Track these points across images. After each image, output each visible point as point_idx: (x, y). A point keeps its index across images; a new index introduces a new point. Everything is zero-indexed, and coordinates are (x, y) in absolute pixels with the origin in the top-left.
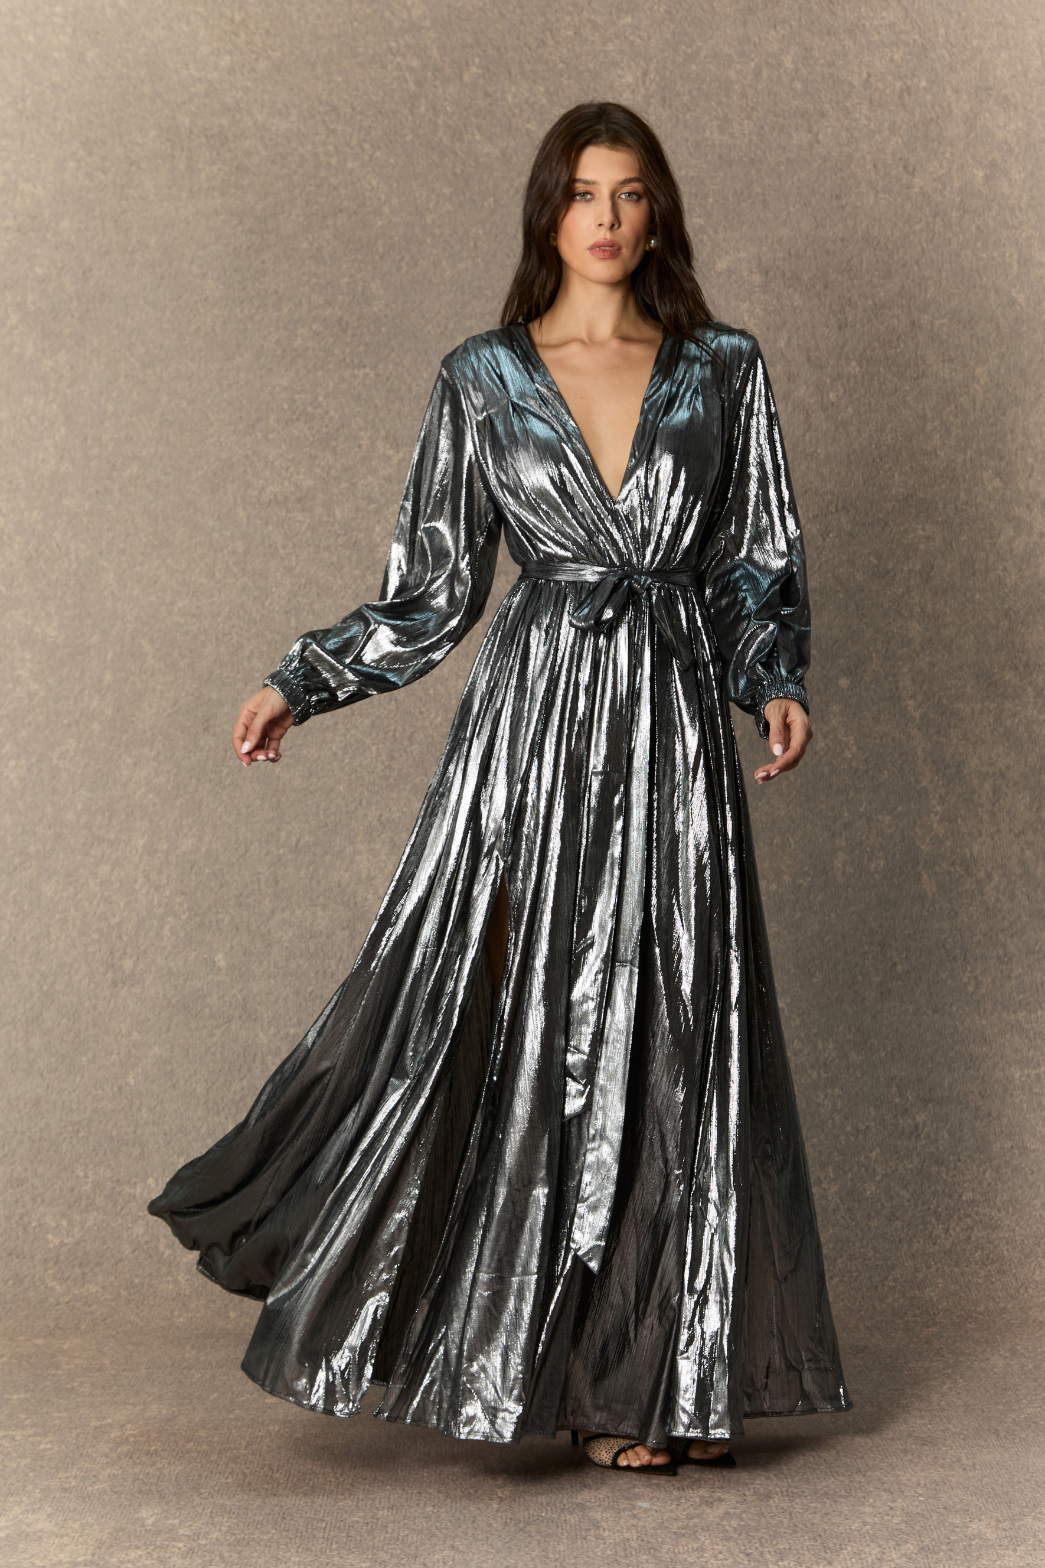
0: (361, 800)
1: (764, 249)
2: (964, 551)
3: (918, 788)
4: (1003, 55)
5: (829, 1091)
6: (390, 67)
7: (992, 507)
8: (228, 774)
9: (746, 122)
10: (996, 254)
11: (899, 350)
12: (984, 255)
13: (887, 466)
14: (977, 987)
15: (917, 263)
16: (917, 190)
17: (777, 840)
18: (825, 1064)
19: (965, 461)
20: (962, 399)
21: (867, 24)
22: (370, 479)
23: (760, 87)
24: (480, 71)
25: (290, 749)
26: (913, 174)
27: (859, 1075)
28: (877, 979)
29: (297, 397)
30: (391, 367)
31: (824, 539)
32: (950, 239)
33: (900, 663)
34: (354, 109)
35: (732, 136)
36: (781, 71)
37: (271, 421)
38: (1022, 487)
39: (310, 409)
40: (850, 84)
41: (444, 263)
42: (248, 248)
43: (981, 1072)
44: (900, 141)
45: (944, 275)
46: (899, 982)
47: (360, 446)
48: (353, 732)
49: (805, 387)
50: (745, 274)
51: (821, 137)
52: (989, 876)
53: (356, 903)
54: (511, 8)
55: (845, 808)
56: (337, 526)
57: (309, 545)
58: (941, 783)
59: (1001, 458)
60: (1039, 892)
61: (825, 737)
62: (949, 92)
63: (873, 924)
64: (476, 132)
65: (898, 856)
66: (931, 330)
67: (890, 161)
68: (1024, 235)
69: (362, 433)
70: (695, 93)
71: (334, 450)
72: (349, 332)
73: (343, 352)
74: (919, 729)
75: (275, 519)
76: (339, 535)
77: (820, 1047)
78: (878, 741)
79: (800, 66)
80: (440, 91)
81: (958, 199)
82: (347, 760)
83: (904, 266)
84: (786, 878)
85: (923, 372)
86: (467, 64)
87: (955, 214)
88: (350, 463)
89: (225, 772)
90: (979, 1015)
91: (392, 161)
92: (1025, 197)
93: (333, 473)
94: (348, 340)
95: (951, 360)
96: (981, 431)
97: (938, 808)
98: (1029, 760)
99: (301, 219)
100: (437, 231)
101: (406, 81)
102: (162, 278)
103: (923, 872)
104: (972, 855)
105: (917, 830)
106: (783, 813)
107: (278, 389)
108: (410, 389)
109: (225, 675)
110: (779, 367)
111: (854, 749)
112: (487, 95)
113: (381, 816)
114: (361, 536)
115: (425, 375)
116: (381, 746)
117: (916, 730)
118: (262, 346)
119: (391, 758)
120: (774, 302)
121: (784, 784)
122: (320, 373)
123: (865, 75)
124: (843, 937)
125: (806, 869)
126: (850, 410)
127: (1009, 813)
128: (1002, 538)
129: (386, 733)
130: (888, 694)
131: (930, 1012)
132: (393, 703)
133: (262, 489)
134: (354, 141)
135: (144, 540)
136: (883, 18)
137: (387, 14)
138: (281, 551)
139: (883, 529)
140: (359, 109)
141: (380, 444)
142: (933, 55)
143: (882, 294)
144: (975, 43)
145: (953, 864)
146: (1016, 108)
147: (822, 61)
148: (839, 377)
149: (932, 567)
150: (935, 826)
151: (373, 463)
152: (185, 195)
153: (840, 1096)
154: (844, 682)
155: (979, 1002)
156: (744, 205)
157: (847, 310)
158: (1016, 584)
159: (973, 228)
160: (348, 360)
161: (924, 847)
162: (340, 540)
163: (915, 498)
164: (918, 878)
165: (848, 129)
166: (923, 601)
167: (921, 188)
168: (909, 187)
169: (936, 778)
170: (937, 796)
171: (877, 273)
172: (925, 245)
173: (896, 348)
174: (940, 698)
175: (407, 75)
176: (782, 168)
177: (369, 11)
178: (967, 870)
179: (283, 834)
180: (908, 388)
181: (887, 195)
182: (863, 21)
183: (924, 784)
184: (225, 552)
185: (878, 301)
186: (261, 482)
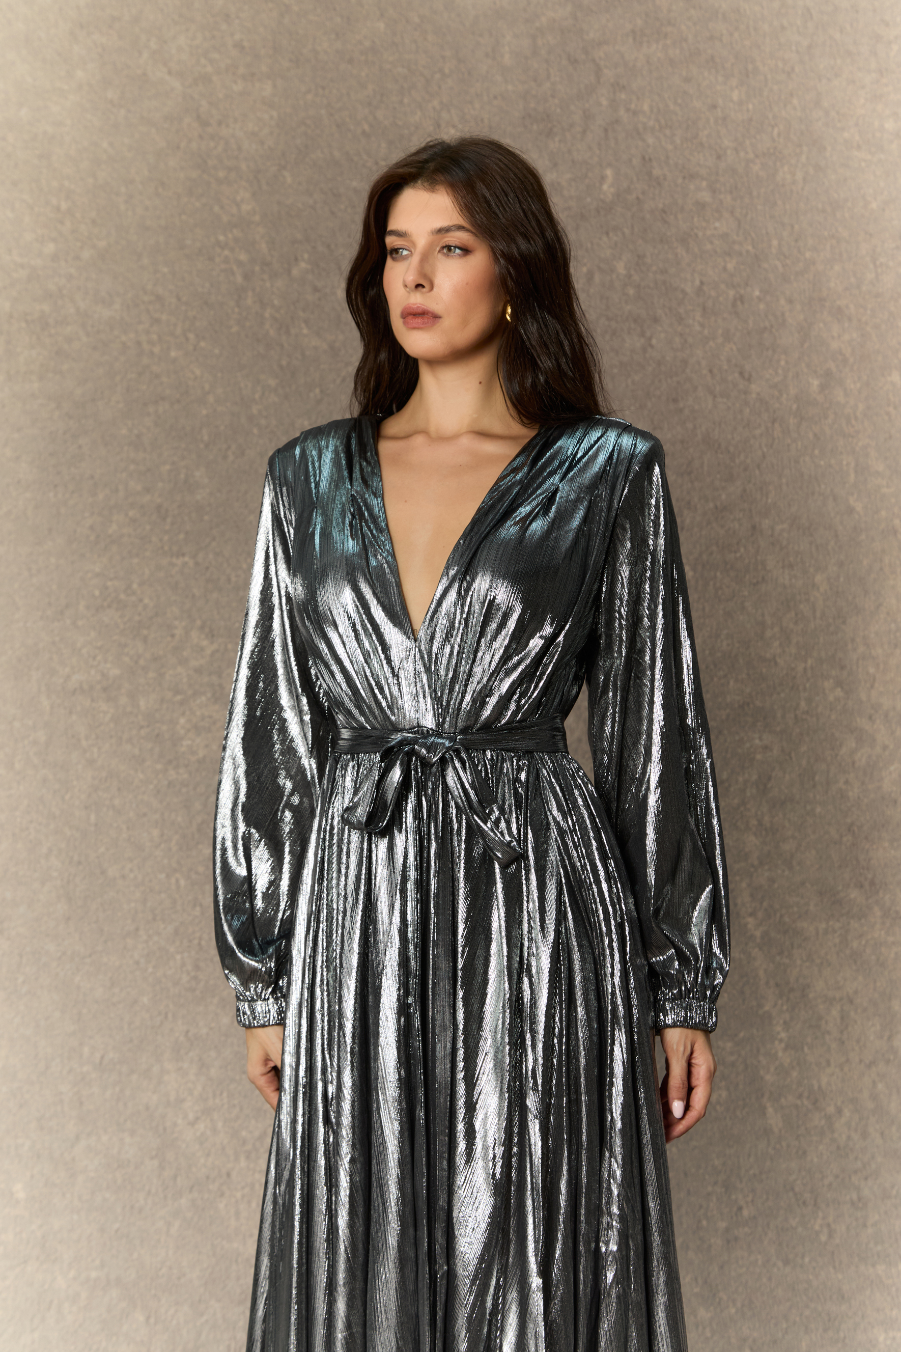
0: (166, 1014)
2: (804, 762)
3: (761, 1012)
4: (837, 268)
6: (217, 260)
7: (833, 717)
10: (833, 461)
11: (738, 555)
12: (822, 463)
13: (721, 673)
14: (830, 1236)
15: (759, 467)
16: (754, 396)
19: (805, 669)
20: (802, 606)
21: (700, 234)
22: (180, 669)
24: (309, 267)
26: (749, 380)
27: (709, 1334)
28: (723, 1225)
29: (109, 584)
30: (211, 556)
32: (789, 445)
34: (179, 299)
36: (614, 276)
37: (81, 607)
38: (863, 697)
39: (122, 596)
40: (683, 291)
42: (65, 433)
43: (842, 1335)
44: (734, 348)
45: (784, 480)
46: (746, 1229)
47: (173, 636)
48: (156, 938)
51: (654, 341)
52: (839, 1111)
53: (165, 1129)
54: (342, 207)
56: (140, 717)
57: (111, 737)
58: (785, 1008)
59: (843, 668)
60: (894, 1129)
62: (782, 302)
63: (716, 1162)
64: (303, 325)
65: (741, 1086)
66: (772, 536)
67: (725, 367)
68: (860, 444)
69: (177, 623)
71: (145, 640)
72: (169, 520)
73: (161, 540)
75: (79, 708)
76: (142, 727)
79: (632, 272)
80: (268, 284)
81: (795, 407)
82: (150, 970)
83: (745, 469)
85: (763, 578)
86: (296, 259)
87: (792, 421)
88: (161, 653)
90: (834, 1268)
91: (217, 351)
92: (861, 407)
93: (142, 662)
94: (167, 527)
95: (791, 566)
96: (821, 639)
97: (783, 1035)
98: (878, 984)
99: (121, 405)
100: (263, 422)
101: (233, 274)
103: (768, 1105)
104: (820, 1087)
105: (761, 1058)
107: (90, 575)
108: (229, 580)
112: (316, 289)
113: (187, 1032)
114: (164, 728)
116: (186, 955)
117: (756, 950)
118: (75, 531)
119: (197, 968)
122: (136, 561)
123: (697, 283)
124: (686, 1174)
127: (858, 1041)
128: (844, 750)
129: (190, 941)
131: (780, 1264)
132: (198, 909)
133: (68, 677)
134: (179, 331)
136: (715, 228)
137: (216, 209)
138: (84, 743)
140: (184, 299)
141: (194, 634)
142: (765, 265)
143: (724, 497)
144: (808, 255)
145: (800, 1096)
146: (850, 319)
147: (654, 268)
149: (770, 778)
150: (780, 1054)
151: (185, 654)
155: (833, 1253)
158: (859, 798)
159: (811, 435)
160: (166, 548)
161: (769, 1078)
162: (143, 732)
163: (751, 706)
164: (763, 1112)
165: (681, 335)
166: (759, 813)
167: (758, 394)
168: (746, 393)
169: (780, 1002)
170: (781, 1022)
171: (718, 476)
172: (765, 450)
173: (735, 552)
174: (781, 916)
175: (235, 268)
176: (615, 371)
177: (198, 204)
178: (815, 1103)
179: (86, 1050)
180: (746, 593)
181: (725, 400)
182: (696, 231)
183: (767, 1008)
184: (26, 742)
185: (718, 504)
186: (67, 670)
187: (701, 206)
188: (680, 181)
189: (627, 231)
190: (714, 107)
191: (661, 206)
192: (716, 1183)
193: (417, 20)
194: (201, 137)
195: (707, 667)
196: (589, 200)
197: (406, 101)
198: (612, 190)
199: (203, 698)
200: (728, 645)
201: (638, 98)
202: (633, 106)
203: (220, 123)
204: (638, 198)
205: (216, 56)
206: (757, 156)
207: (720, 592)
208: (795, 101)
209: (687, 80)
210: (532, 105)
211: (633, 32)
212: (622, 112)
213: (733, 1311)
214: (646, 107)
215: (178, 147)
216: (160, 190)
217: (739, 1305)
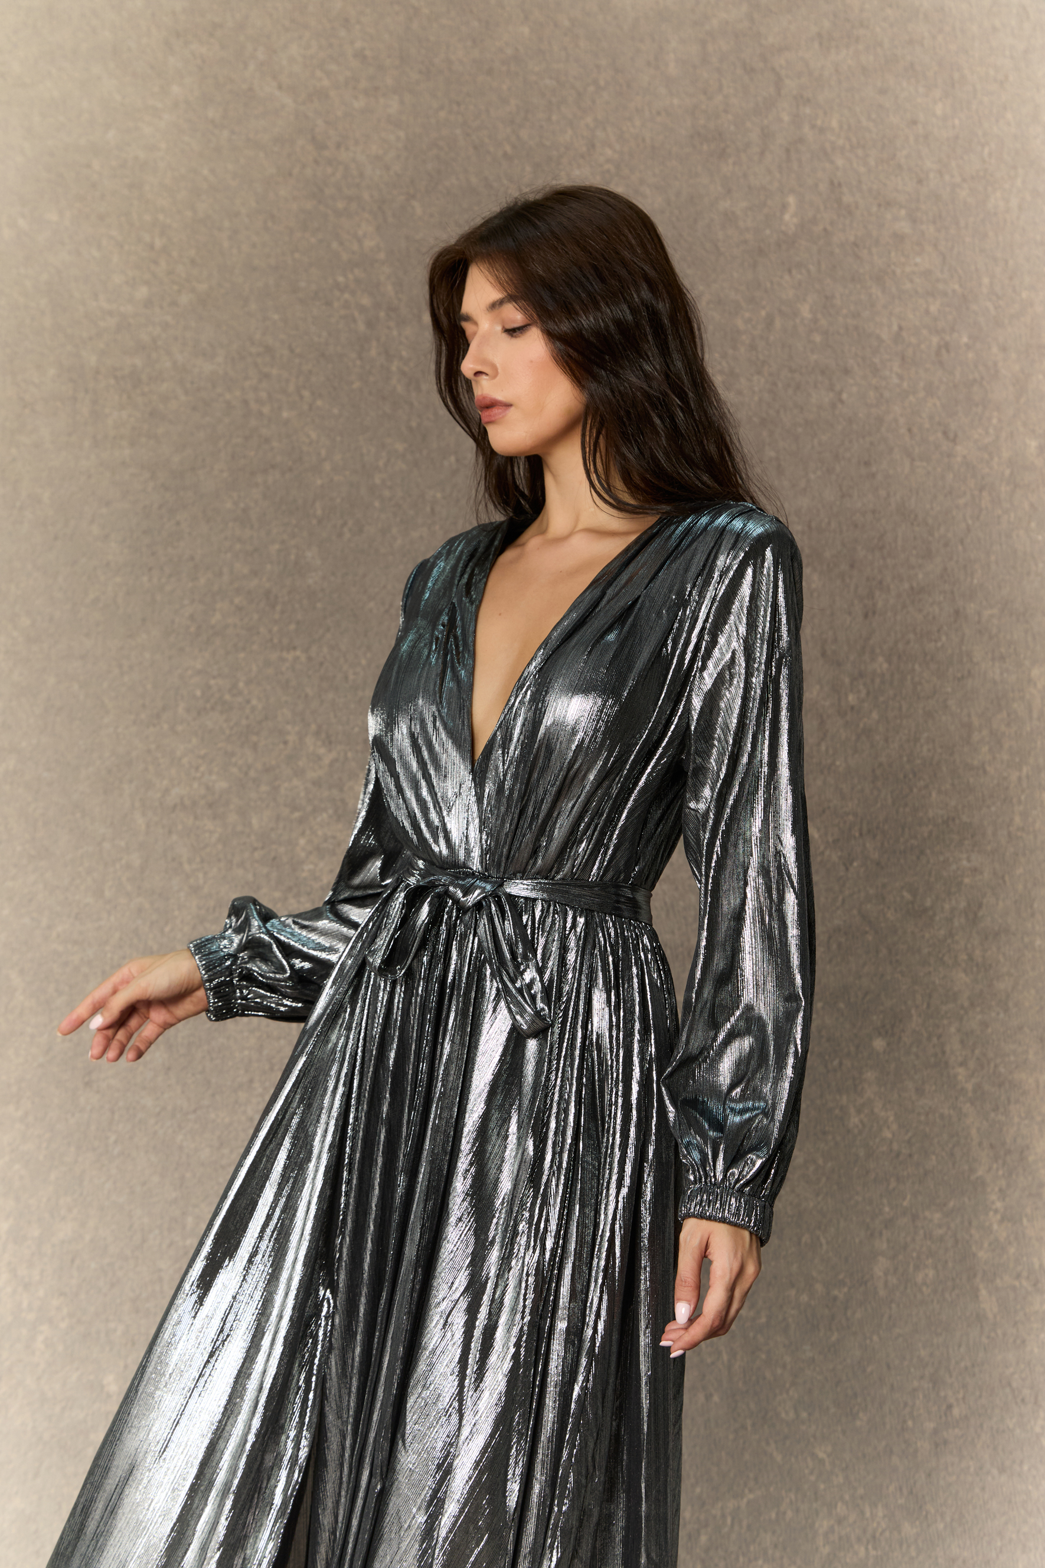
2: (1020, 887)
3: (973, 1178)
6: (336, 304)
8: (116, 1142)
11: (939, 644)
12: (1040, 538)
13: (922, 783)
15: (962, 542)
16: (959, 459)
17: (806, 1238)
18: (874, 1537)
19: (1020, 779)
20: (1015, 705)
21: (898, 271)
22: (296, 782)
23: (772, 338)
25: (195, 1111)
26: (954, 440)
27: (914, 1554)
28: (930, 1426)
29: (212, 682)
30: (325, 650)
31: (847, 869)
32: (999, 517)
33: (945, 1022)
34: (292, 350)
36: (798, 321)
37: (181, 710)
39: (227, 697)
40: (878, 338)
41: (394, 530)
42: (160, 507)
44: (938, 403)
45: (993, 558)
46: (957, 1431)
47: (285, 743)
49: (818, 687)
51: (844, 396)
55: (885, 1201)
56: (253, 837)
57: (219, 860)
58: (1001, 1173)
61: (859, 1111)
62: (995, 350)
63: (923, 1353)
65: (950, 1264)
66: (979, 622)
69: (289, 727)
71: (255, 747)
72: (278, 608)
73: (270, 631)
74: (972, 1104)
75: (180, 827)
76: (255, 849)
77: (868, 1514)
78: (923, 1118)
79: (819, 316)
80: (395, 333)
81: (1008, 472)
83: (946, 545)
84: (819, 1287)
85: (969, 672)
87: (1004, 489)
88: (273, 762)
89: (113, 1138)
91: (336, 411)
93: (252, 773)
94: (277, 616)
95: (1002, 658)
96: (1039, 743)
97: (999, 1205)
99: (225, 475)
100: (387, 493)
101: (355, 321)
102: (56, 538)
103: (981, 1286)
105: (973, 1231)
106: (811, 1204)
107: (190, 672)
108: (346, 678)
111: (895, 1127)
114: (282, 850)
115: (364, 662)
117: (968, 1105)
118: (173, 622)
121: (812, 1168)
122: (242, 655)
123: (895, 328)
124: (888, 1366)
125: (841, 1276)
126: (875, 715)
130: (932, 1060)
131: (995, 1472)
133: (167, 791)
134: (291, 388)
135: (19, 848)
136: (916, 265)
137: (335, 245)
138: (187, 867)
139: (918, 858)
140: (298, 350)
141: (309, 741)
142: (975, 307)
143: (920, 576)
144: (1024, 295)
145: (1018, 1276)
147: (845, 311)
148: (861, 675)
149: (980, 906)
150: (995, 1227)
151: (300, 763)
152: (87, 444)
154: (879, 1044)
157: (877, 593)
159: (1026, 506)
160: (276, 641)
161: (982, 1254)
162: (257, 855)
163: (957, 821)
164: (975, 1295)
165: (876, 388)
166: (969, 946)
167: (964, 457)
168: (949, 456)
169: (995, 1166)
170: (997, 1189)
171: (914, 552)
172: (970, 522)
173: (936, 641)
174: (996, 1066)
175: (356, 314)
176: (800, 430)
177: (313, 240)
178: (1035, 1285)
179: (190, 1220)
180: (949, 690)
181: (925, 464)
182: (893, 267)
183: (980, 1173)
184: (118, 866)
185: (915, 585)
186: (165, 782)
187: (899, 238)
188: (874, 209)
189: (812, 268)
190: (914, 122)
191: (852, 239)
192: (922, 1377)
193: (567, 23)
194: (316, 162)
195: (905, 777)
196: (768, 232)
197: (554, 118)
198: (795, 220)
199: (325, 815)
200: (929, 750)
201: (825, 113)
202: (819, 122)
203: (338, 146)
204: (825, 230)
205: (333, 67)
206: (964, 180)
207: (919, 688)
208: (1009, 116)
209: (883, 91)
210: (702, 122)
211: (819, 35)
212: (806, 129)
213: (941, 1526)
214: (834, 124)
215: (290, 174)
216: (270, 224)
217: (948, 1519)
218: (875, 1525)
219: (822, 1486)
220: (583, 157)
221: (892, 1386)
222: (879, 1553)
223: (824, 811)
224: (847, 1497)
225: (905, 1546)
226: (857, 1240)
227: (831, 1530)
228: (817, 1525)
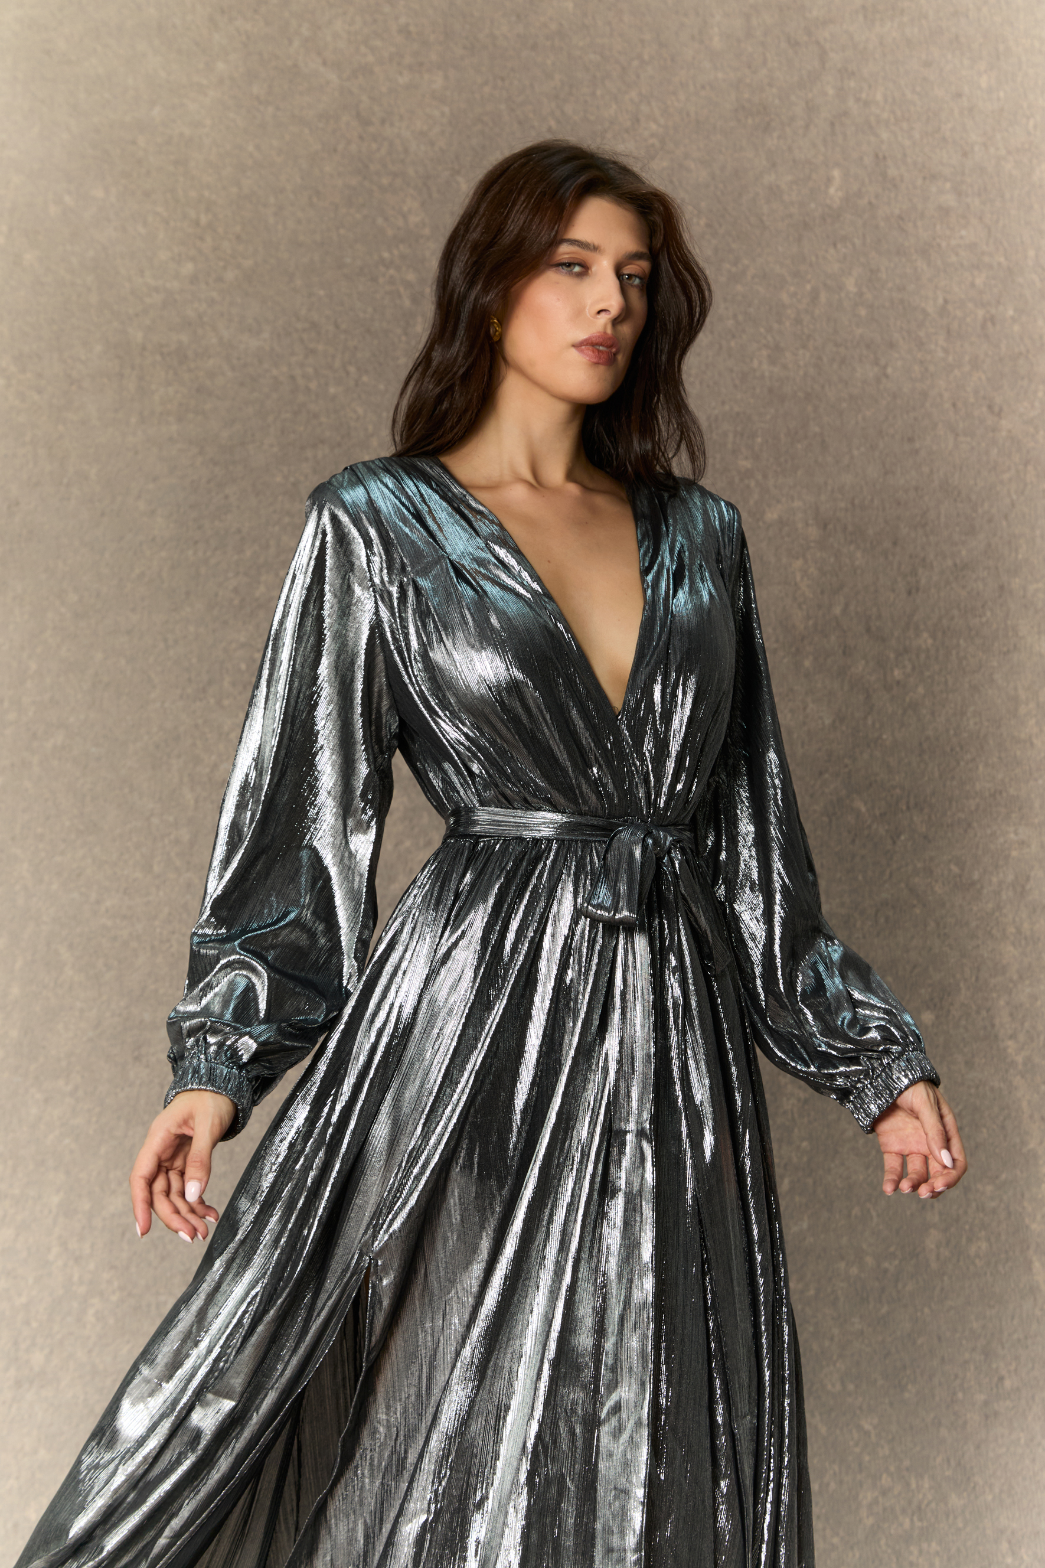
1: (823, 498)
3: (1024, 1150)
5: (925, 1546)
6: (381, 280)
9: (801, 352)
11: (984, 619)
13: (969, 756)
15: (1006, 517)
16: (1004, 434)
17: (856, 1211)
18: (919, 1508)
21: (944, 244)
23: (817, 312)
26: (999, 414)
27: (961, 1525)
28: (981, 1397)
31: (894, 843)
33: (994, 995)
34: (337, 326)
35: (785, 367)
36: (843, 295)
40: (924, 311)
42: (209, 481)
44: (983, 377)
45: (1038, 532)
46: (1008, 1402)
49: (863, 662)
50: (800, 525)
51: (889, 370)
63: (975, 1325)
65: (1003, 1237)
66: (1024, 597)
67: (972, 400)
70: (740, 318)
74: (1023, 1077)
77: (914, 1486)
78: (973, 1091)
79: (864, 289)
83: (990, 521)
84: (869, 1260)
85: (1015, 646)
91: (382, 387)
99: (275, 449)
102: (103, 514)
103: (1034, 1258)
105: (1026, 1204)
106: (861, 1177)
109: (161, 991)
110: (833, 638)
117: (1018, 1078)
118: (216, 595)
120: (832, 560)
123: (941, 301)
124: (939, 1339)
125: (892, 1249)
126: (921, 690)
130: (982, 1033)
133: (215, 766)
134: (337, 364)
135: (67, 823)
136: (961, 237)
137: (380, 221)
139: (966, 831)
140: (343, 326)
142: (1020, 280)
143: (964, 553)
147: (890, 285)
148: (906, 650)
149: (1028, 879)
152: (133, 420)
153: (937, 1553)
156: (799, 446)
157: (920, 571)
161: (1035, 1227)
163: (1004, 794)
164: (1029, 1267)
165: (921, 362)
166: (1017, 919)
167: (1009, 431)
168: (994, 430)
171: (957, 529)
172: (1014, 497)
173: (980, 616)
175: (402, 289)
176: (844, 405)
177: (358, 216)
180: (995, 664)
181: (969, 439)
182: (938, 240)
183: (1032, 1146)
184: (166, 841)
185: (958, 562)
186: (213, 758)
187: (944, 211)
188: (919, 182)
189: (857, 241)
190: (959, 95)
191: (897, 212)
192: (974, 1349)
194: (361, 138)
195: (952, 750)
196: (813, 205)
197: (599, 92)
198: (840, 194)
200: (976, 724)
201: (870, 87)
202: (864, 96)
203: (383, 122)
204: (870, 203)
205: (378, 43)
206: (1009, 153)
207: (964, 663)
209: (927, 64)
210: (746, 96)
211: (864, 8)
212: (851, 103)
213: (990, 1497)
214: (879, 97)
215: (335, 150)
216: (315, 200)
217: (997, 1490)
218: (921, 1496)
219: (867, 1458)
220: (627, 131)
221: (943, 1359)
222: (925, 1524)
223: (871, 785)
224: (892, 1469)
225: (951, 1517)
226: (908, 1213)
227: (876, 1501)
228: (861, 1497)
